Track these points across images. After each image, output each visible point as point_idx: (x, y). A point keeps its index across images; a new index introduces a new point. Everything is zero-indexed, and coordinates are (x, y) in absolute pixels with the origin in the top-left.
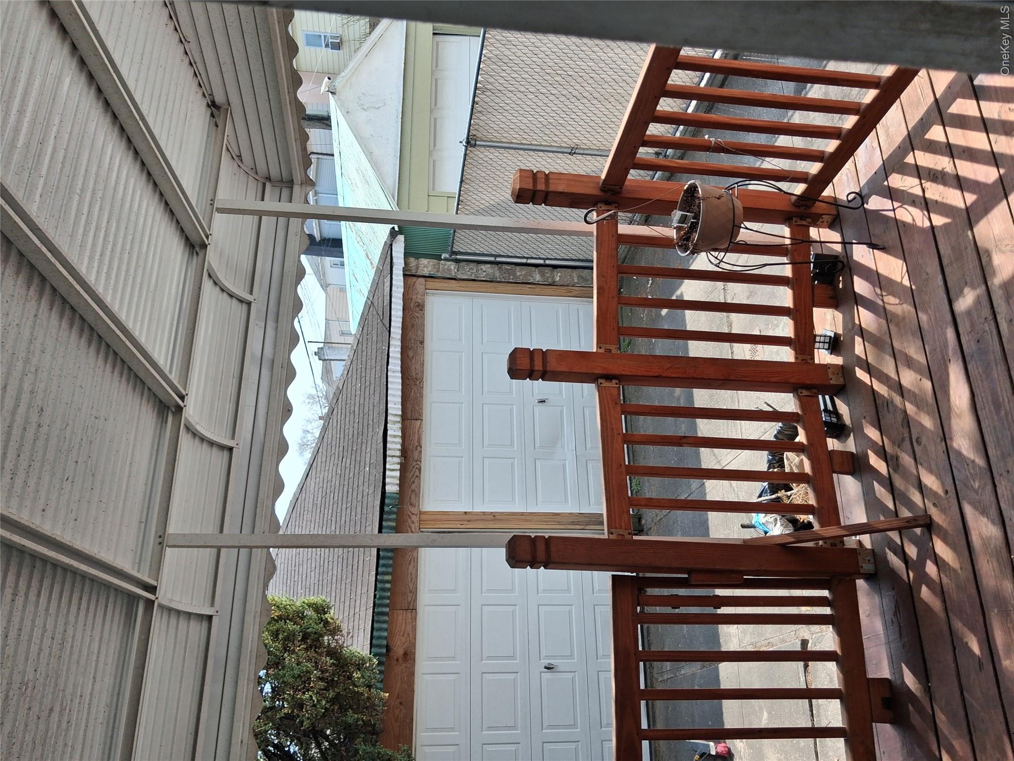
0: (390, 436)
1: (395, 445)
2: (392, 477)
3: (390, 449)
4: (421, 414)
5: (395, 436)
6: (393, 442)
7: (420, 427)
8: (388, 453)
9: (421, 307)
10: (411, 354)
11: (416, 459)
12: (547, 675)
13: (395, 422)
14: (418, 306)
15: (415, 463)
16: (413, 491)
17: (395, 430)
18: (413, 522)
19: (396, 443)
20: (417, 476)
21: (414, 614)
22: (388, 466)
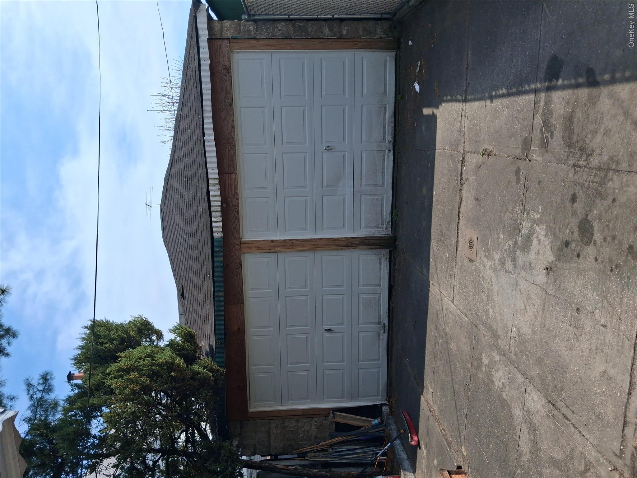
0: (212, 196)
1: (216, 202)
2: (217, 227)
3: (213, 206)
4: (235, 169)
5: (216, 196)
6: (215, 201)
7: (235, 180)
8: (212, 209)
9: (228, 70)
10: (223, 115)
11: (234, 204)
12: (327, 335)
13: (214, 185)
14: (225, 69)
15: (234, 208)
16: (234, 228)
17: (215, 191)
18: (236, 250)
19: (217, 201)
20: (236, 217)
21: (242, 306)
22: (213, 219)
